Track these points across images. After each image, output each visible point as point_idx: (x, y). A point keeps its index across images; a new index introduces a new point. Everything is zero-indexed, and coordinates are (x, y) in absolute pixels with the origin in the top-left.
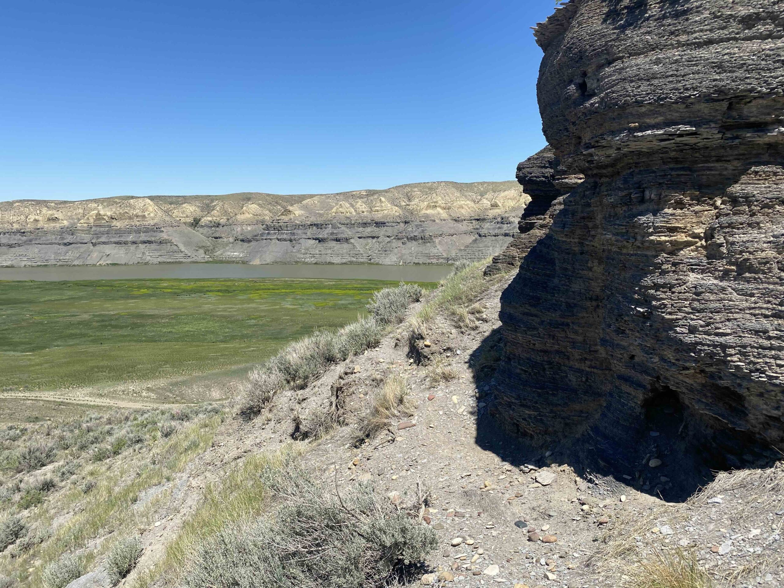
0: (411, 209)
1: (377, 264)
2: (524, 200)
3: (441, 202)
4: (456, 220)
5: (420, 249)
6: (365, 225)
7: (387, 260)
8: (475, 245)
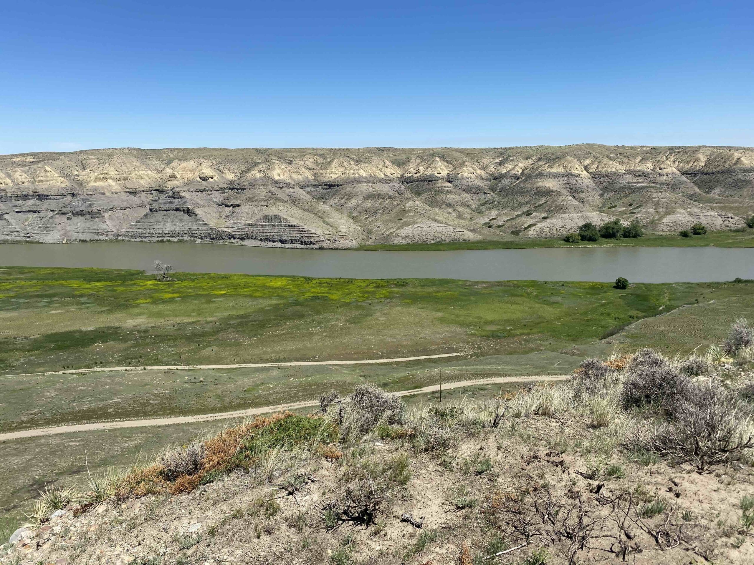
0: (81, 179)
1: (37, 242)
2: (198, 174)
3: (112, 173)
4: (130, 193)
5: (88, 225)
6: (25, 197)
7: (49, 237)
8: (147, 220)
